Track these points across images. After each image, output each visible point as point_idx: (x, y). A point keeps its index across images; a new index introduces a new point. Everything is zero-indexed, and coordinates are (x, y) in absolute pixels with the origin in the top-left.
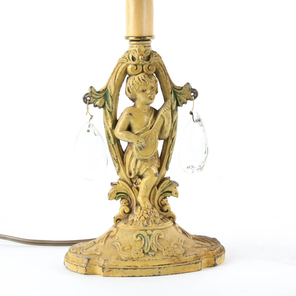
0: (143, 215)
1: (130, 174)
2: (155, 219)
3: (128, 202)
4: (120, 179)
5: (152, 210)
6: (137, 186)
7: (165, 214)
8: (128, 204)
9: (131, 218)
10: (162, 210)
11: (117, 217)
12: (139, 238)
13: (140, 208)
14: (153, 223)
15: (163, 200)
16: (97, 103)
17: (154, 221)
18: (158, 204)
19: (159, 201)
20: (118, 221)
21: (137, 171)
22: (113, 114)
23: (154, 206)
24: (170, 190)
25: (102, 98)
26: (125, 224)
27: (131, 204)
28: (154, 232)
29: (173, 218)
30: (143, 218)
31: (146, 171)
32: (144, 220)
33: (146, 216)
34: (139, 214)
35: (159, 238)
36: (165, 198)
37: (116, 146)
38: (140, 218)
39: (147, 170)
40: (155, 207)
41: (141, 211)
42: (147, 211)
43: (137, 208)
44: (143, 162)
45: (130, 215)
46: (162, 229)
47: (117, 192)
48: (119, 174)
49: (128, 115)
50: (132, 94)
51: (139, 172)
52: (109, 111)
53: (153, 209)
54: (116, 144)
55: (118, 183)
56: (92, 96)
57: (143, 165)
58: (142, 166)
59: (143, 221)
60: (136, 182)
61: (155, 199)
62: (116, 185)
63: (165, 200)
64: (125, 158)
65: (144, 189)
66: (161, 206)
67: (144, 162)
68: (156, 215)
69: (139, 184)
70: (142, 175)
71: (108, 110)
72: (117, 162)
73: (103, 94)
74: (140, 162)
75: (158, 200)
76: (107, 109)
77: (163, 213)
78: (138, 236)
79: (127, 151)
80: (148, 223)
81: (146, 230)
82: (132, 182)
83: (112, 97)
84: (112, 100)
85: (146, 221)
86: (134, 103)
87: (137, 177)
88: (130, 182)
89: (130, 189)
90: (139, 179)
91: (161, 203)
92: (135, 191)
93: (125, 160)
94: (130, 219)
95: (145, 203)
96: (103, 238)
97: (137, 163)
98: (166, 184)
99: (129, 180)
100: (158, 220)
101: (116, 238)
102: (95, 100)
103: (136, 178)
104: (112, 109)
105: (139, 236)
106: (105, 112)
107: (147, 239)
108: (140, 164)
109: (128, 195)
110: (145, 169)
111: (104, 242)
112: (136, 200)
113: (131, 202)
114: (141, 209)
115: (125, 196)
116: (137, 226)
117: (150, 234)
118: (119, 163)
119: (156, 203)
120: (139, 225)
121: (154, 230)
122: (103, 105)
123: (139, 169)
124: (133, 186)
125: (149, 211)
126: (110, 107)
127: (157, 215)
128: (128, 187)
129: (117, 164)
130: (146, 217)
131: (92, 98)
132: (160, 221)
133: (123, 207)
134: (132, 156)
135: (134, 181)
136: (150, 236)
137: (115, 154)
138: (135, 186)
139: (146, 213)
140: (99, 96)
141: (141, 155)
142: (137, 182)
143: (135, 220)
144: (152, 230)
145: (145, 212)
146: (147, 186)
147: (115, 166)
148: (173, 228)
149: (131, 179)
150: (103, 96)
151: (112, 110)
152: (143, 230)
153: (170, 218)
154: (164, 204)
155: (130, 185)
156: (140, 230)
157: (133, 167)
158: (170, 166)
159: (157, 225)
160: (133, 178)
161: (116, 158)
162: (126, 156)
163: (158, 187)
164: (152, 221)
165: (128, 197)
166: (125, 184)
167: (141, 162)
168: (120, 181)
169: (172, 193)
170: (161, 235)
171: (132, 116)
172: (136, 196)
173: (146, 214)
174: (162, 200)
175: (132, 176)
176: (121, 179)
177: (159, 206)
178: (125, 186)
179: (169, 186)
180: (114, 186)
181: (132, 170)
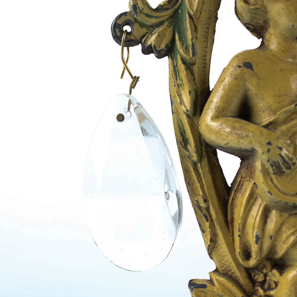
1: (247, 255)
4: (216, 271)
6: (268, 293)
16: (152, 40)
21: (267, 244)
22: (196, 69)
25: (166, 24)
31: (294, 245)
37: (204, 169)
44: (286, 215)
48: (214, 256)
49: (240, 67)
50: (254, 7)
52: (184, 62)
54: (205, 161)
55: (211, 281)
56: (136, 21)
57: (286, 225)
58: (284, 228)
60: (265, 281)
62: (204, 286)
64: (232, 204)
67: (291, 215)
69: (273, 285)
70: (282, 259)
71: (182, 59)
72: (208, 217)
73: (169, 12)
74: (278, 215)
76: (179, 58)
79: (239, 185)
82: (253, 282)
83: (193, 21)
84: (194, 28)
86: (261, 40)
87: (269, 266)
88: (247, 281)
90: (275, 271)
93: (232, 213)
97: (269, 221)
99: (245, 274)
102: (144, 30)
103: (264, 267)
104: (194, 54)
106: (174, 67)
108: (276, 222)
110: (293, 239)
118: (212, 220)
122: (167, 46)
123: (275, 240)
124: (254, 293)
126: (187, 48)
128: (239, 294)
129: (207, 224)
131: (136, 26)
134: (252, 197)
135: (260, 278)
137: (201, 193)
138: (261, 292)
140: (156, 17)
141: (279, 190)
142: (267, 282)
147: (203, 231)
149: (249, 272)
150: (167, 20)
151: (193, 56)
155: (246, 288)
157: (256, 230)
160: (256, 268)
161: (203, 205)
162: (233, 199)
166: (229, 285)
167: (281, 216)
168: (215, 277)
171: (252, 69)
175: (252, 262)
176: (220, 270)
178: (230, 291)
180: (199, 292)
181: (251, 240)
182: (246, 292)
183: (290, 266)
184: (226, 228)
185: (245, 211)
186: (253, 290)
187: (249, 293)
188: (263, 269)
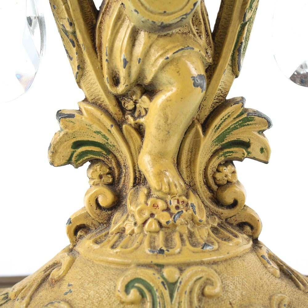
0: (152, 215)
1: (116, 81)
2: (192, 230)
3: (111, 173)
4: (86, 100)
5: (184, 198)
6: (138, 120)
7: (226, 213)
8: (111, 180)
9: (116, 223)
10: (217, 201)
11: (77, 219)
12: (133, 294)
13: (146, 191)
14: (187, 243)
15: (221, 168)
17: (191, 235)
18: (207, 183)
19: (210, 172)
20: (79, 233)
21: (135, 68)
23: (191, 187)
24: (244, 138)
26: (96, 242)
27: (119, 179)
28: (188, 272)
29: (252, 228)
30: (152, 225)
31: (163, 68)
32: (158, 232)
33: (165, 218)
34: (141, 212)
35: (203, 294)
36: (229, 162)
38: (144, 223)
39: (168, 62)
40: (195, 191)
41: (149, 202)
42: (166, 202)
43: (136, 193)
45: (117, 215)
46: (215, 263)
47: (75, 140)
48: (82, 84)
51: (141, 75)
53: (187, 196)
55: (80, 111)
57: (155, 47)
58: (152, 51)
59: (154, 235)
60: (135, 108)
61: (195, 165)
62: (72, 116)
63: (227, 170)
64: (100, 28)
65: (158, 128)
66: (215, 187)
68: (198, 217)
69: (143, 112)
70: (151, 84)
72: (74, 42)
74: (146, 36)
75: (206, 169)
77: (220, 210)
78: (133, 287)
80: (168, 240)
81: (160, 267)
82: (123, 110)
85: (161, 233)
87: (139, 92)
88: (117, 109)
89: (114, 130)
90: (145, 98)
91: (214, 178)
92: (131, 137)
93: (100, 37)
94: (114, 228)
95: (160, 175)
96: (31, 286)
98: (231, 119)
99: (114, 102)
100: (203, 233)
101: (65, 288)
103: (134, 93)
105: (136, 285)
107: (162, 297)
108: (144, 44)
109: (109, 152)
110: (161, 61)
111: (27, 299)
112: (134, 166)
113: (120, 173)
114: (149, 195)
115: (98, 154)
116: (131, 252)
117: (171, 280)
118: (79, 46)
119: (199, 179)
120: (137, 248)
121: (189, 265)
123: (144, 63)
124: (124, 121)
125: (174, 203)
127: (201, 216)
128: (108, 123)
129: (74, 50)
130: (163, 222)
132: (209, 234)
133: (95, 189)
134: (120, 18)
135: (129, 105)
136: (171, 286)
137: (67, 16)
138: (131, 120)
139: (165, 207)
141: (146, 8)
142: (137, 110)
143: (128, 232)
144: (181, 268)
145: (161, 204)
146: (166, 119)
147: (71, 58)
148: (252, 258)
149: (119, 99)
152: (149, 266)
153: (241, 226)
154: (225, 182)
155: (116, 117)
156: (140, 265)
157: (123, 53)
158: (246, 62)
159: (199, 249)
160: (124, 95)
162: (101, 22)
163: (205, 126)
164: (181, 236)
165: (110, 157)
166: (98, 113)
167: (149, 37)
168: (84, 107)
169: (252, 147)
170: (212, 284)
172: (133, 152)
173: (163, 210)
174: (218, 171)
175: (121, 89)
176: (90, 99)
177: (209, 188)
178: (99, 120)
179: (241, 125)
180: (67, 122)
181: (119, 64)
182: (116, 121)
183: (160, 91)
184: (94, 54)
185: (112, 33)
186: (123, 118)
187: (119, 122)
188: (132, 96)
